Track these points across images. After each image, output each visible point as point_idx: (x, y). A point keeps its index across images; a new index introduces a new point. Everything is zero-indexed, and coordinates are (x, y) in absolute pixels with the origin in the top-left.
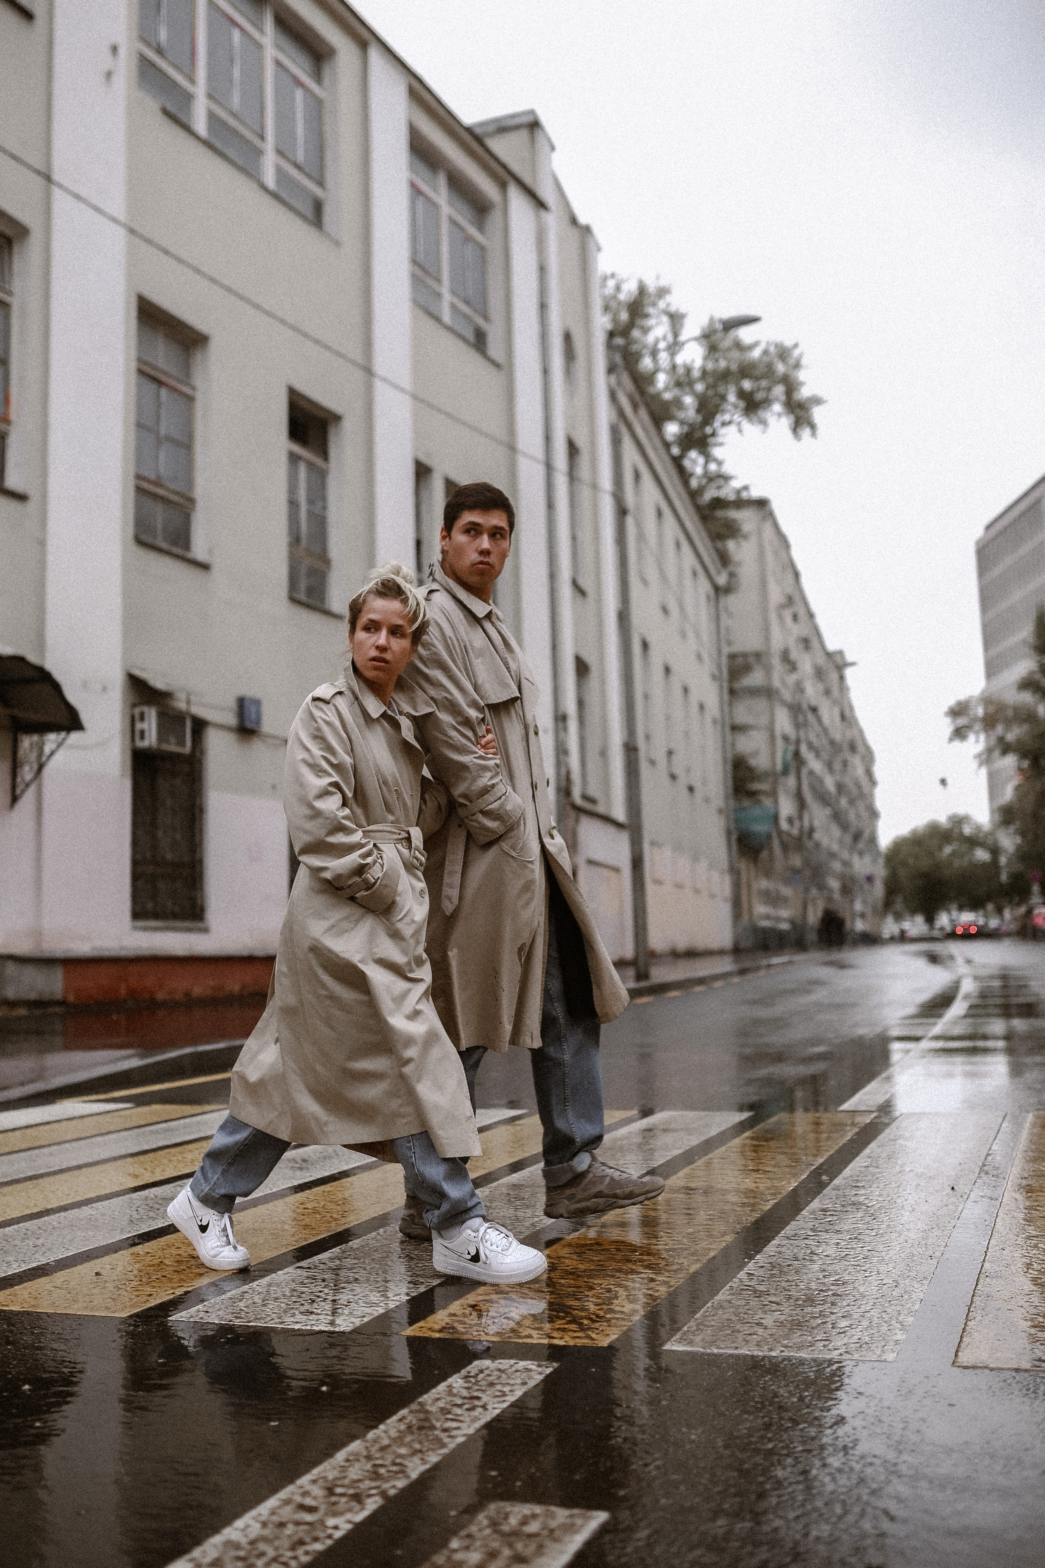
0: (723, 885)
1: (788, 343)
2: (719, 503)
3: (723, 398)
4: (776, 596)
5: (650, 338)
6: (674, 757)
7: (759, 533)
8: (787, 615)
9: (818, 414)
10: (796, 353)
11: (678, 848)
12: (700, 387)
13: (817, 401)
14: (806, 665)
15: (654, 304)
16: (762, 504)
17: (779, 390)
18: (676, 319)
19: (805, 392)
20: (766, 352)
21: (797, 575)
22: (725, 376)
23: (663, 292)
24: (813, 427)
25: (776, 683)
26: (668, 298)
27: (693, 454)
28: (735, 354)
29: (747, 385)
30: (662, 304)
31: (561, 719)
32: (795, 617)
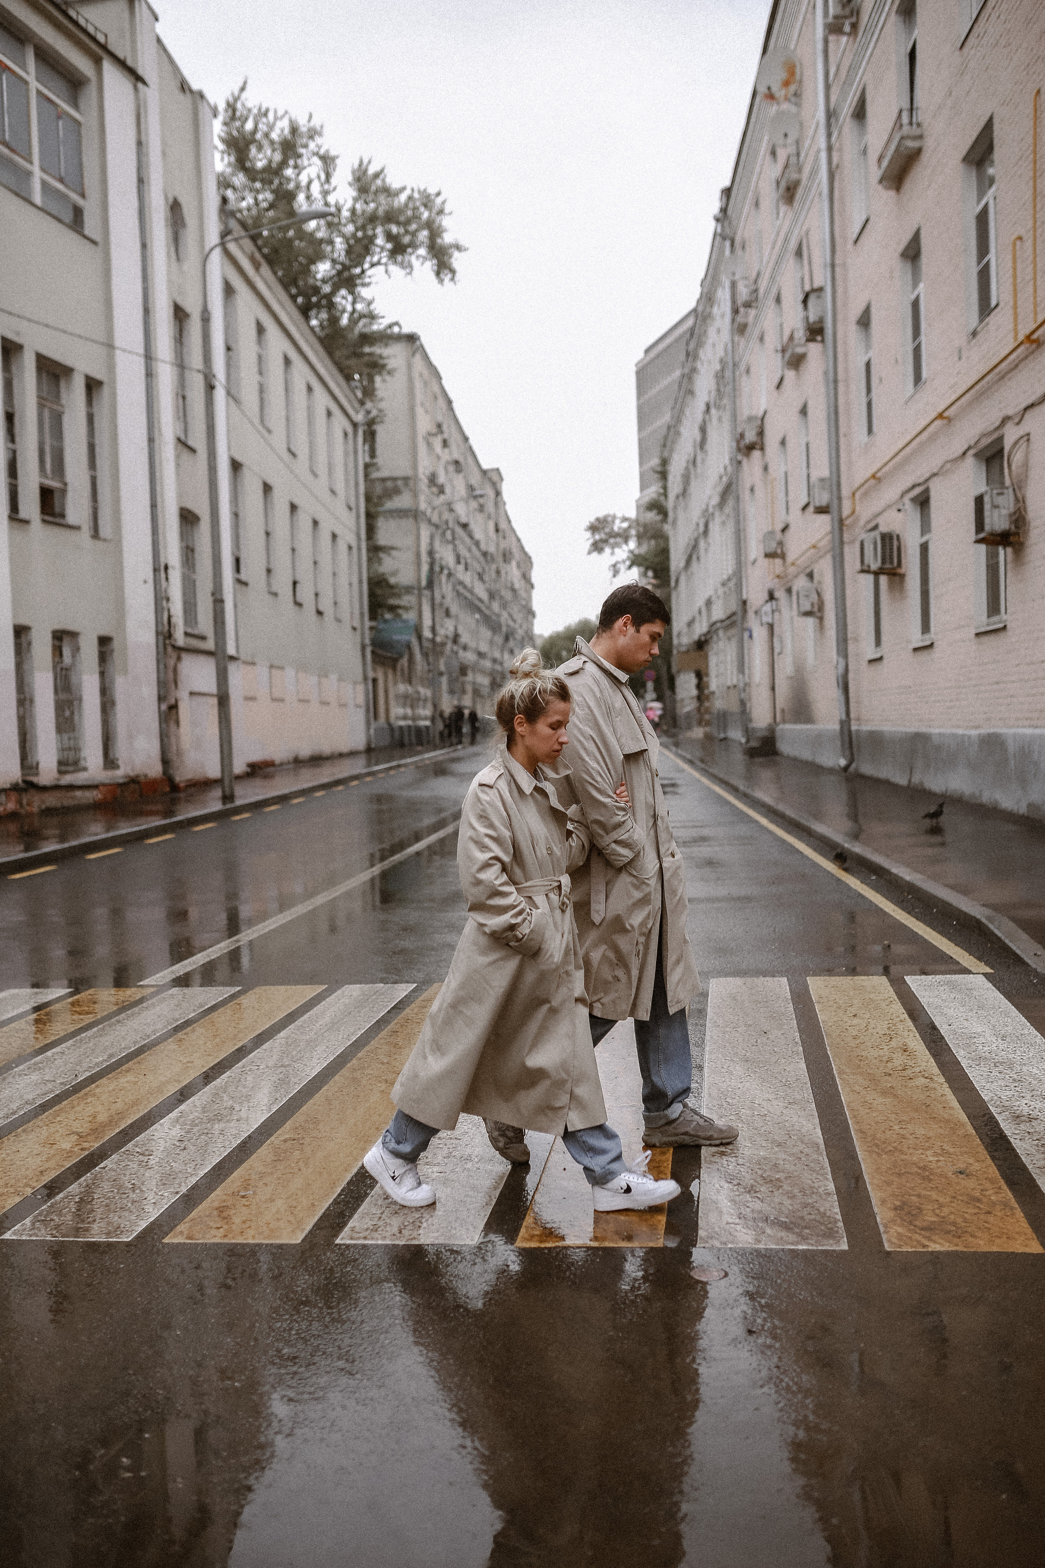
0: (357, 694)
1: (432, 191)
2: (367, 339)
3: (371, 240)
4: (424, 424)
5: (303, 179)
6: (298, 587)
7: (409, 366)
8: (437, 442)
9: (457, 260)
10: (439, 201)
11: (302, 667)
12: (350, 228)
13: (458, 248)
14: (456, 487)
15: (306, 146)
16: (411, 338)
17: (424, 234)
18: (328, 161)
19: (448, 238)
20: (410, 198)
21: (449, 402)
22: (373, 219)
23: (313, 133)
24: (453, 272)
25: (423, 506)
26: (318, 140)
27: (343, 292)
28: (382, 199)
29: (394, 229)
30: (312, 146)
31: (160, 569)
32: (445, 443)
